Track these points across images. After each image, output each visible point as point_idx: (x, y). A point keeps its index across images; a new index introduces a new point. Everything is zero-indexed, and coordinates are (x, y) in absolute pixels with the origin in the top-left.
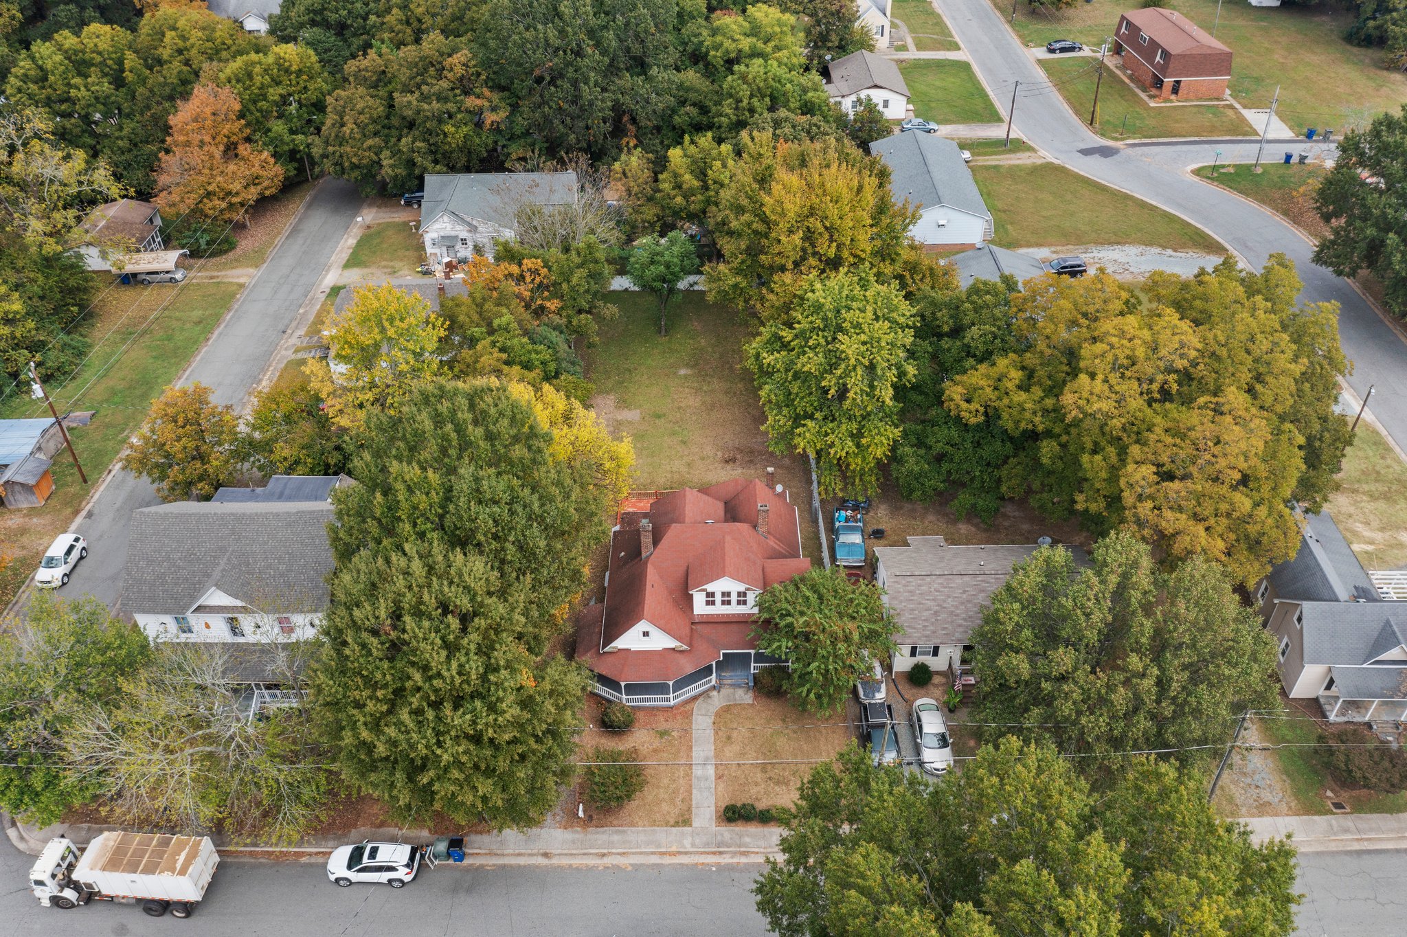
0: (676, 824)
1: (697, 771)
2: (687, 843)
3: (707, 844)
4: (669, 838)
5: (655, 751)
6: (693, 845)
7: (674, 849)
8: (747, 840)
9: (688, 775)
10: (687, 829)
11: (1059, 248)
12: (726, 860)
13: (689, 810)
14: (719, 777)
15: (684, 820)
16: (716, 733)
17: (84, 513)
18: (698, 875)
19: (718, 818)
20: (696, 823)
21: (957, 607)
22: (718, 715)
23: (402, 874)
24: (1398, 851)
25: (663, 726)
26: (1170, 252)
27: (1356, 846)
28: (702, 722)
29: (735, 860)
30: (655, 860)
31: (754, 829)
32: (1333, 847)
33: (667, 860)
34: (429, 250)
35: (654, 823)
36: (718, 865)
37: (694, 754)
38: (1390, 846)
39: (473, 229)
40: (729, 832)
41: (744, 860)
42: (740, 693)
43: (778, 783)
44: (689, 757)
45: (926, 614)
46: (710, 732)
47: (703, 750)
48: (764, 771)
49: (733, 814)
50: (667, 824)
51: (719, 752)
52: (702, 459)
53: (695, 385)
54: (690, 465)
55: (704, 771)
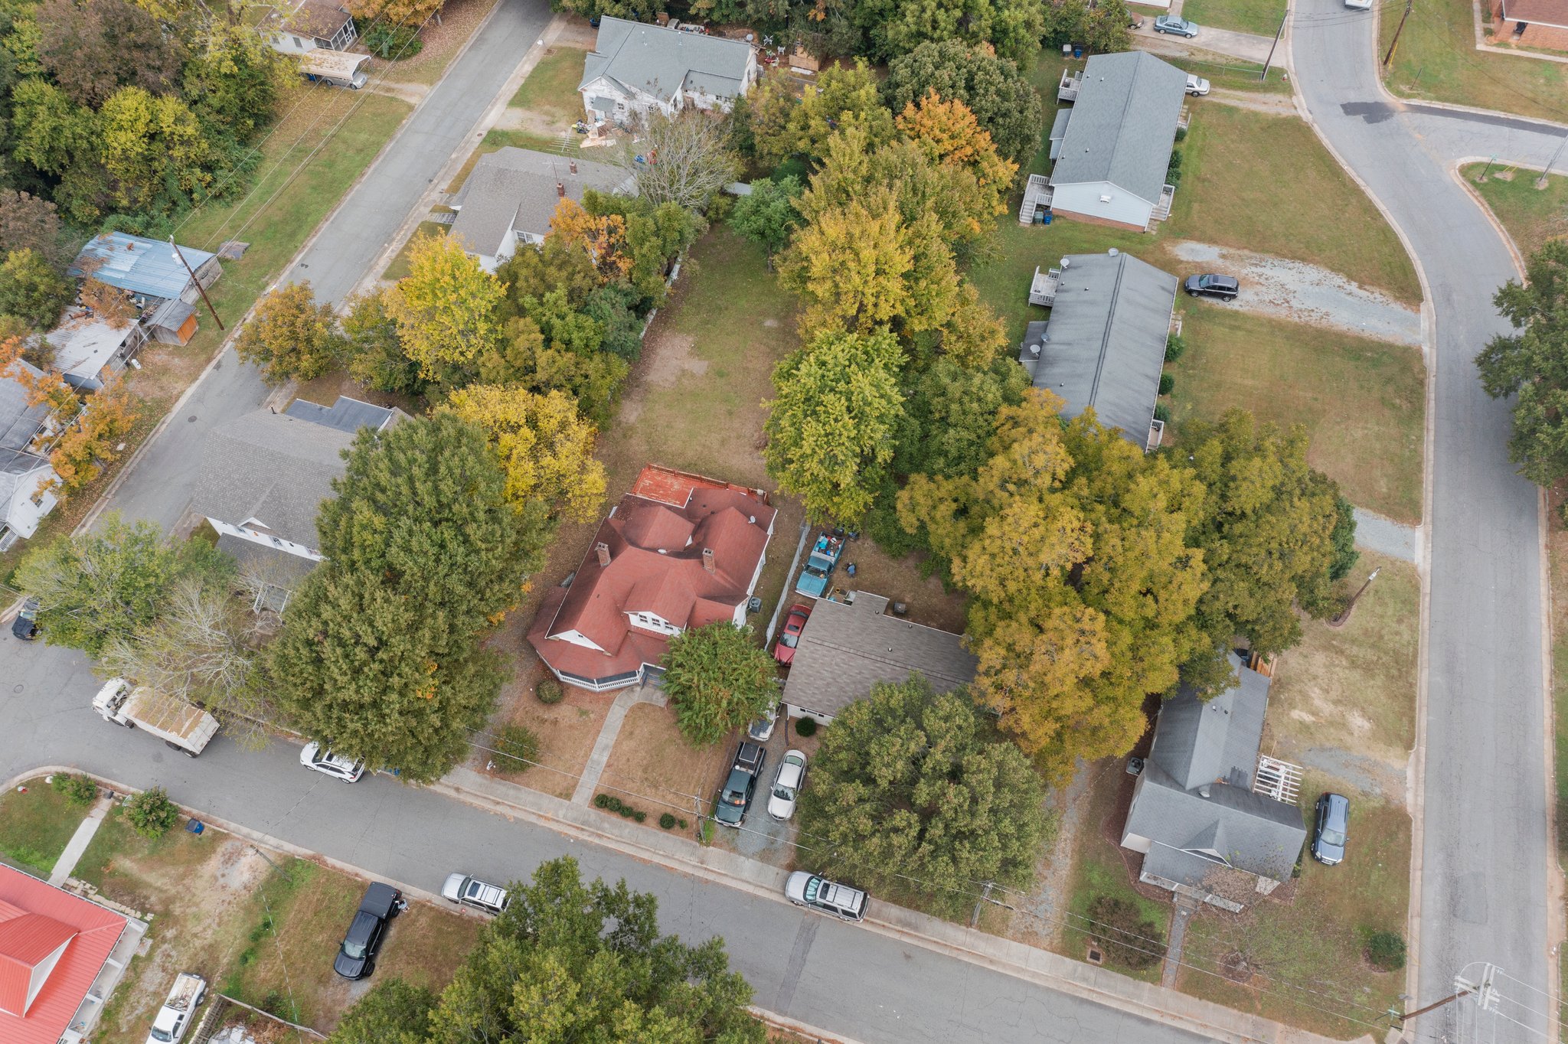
0: (560, 795)
1: (595, 755)
2: (561, 813)
3: (575, 820)
4: (551, 805)
5: (571, 727)
6: (565, 817)
7: (549, 815)
8: (606, 825)
9: (587, 756)
10: (566, 802)
11: (1232, 251)
12: (584, 836)
13: (574, 786)
14: (609, 765)
15: (567, 795)
16: (624, 726)
17: (214, 363)
18: (558, 842)
19: (592, 800)
20: (575, 799)
21: (848, 684)
22: (632, 710)
23: (347, 776)
24: (1117, 1011)
25: (587, 706)
26: (1353, 286)
27: (1085, 995)
28: (617, 715)
29: (590, 839)
30: (533, 819)
31: (615, 818)
32: (1065, 989)
33: (542, 823)
34: (588, 107)
35: (544, 789)
36: (576, 839)
37: (599, 739)
38: (1114, 1005)
39: (631, 96)
40: (595, 814)
41: (597, 841)
42: (659, 694)
43: (651, 785)
44: (594, 740)
45: (819, 682)
46: (619, 724)
47: (607, 738)
48: (645, 771)
49: (603, 802)
50: (553, 793)
51: (618, 743)
52: (738, 437)
53: (774, 343)
54: (723, 442)
55: (600, 756)
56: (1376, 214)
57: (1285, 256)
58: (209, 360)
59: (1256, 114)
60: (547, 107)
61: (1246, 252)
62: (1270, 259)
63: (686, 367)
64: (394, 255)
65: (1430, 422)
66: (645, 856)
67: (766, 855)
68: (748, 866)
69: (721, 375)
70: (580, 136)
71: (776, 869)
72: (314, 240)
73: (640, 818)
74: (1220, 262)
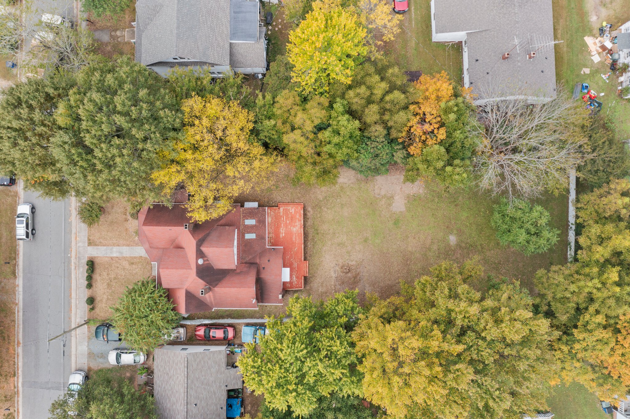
0: (89, 240)
1: (115, 249)
2: (80, 244)
3: (80, 253)
4: (83, 238)
5: (127, 229)
6: (79, 247)
7: (78, 239)
8: (81, 270)
9: (114, 245)
10: (87, 245)
12: (73, 260)
13: (96, 245)
14: (112, 258)
15: (90, 243)
16: (135, 258)
18: (67, 248)
19: (92, 258)
20: (90, 249)
21: (170, 385)
29: (73, 264)
30: (74, 231)
31: (85, 274)
33: (73, 236)
36: (71, 257)
37: (125, 247)
40: (85, 261)
41: (73, 268)
43: (108, 285)
44: (124, 245)
45: (167, 369)
46: (136, 255)
47: (127, 251)
48: (115, 278)
49: (91, 265)
50: (89, 236)
51: (125, 258)
52: (348, 252)
53: (435, 247)
54: (341, 245)
55: (115, 252)
63: (396, 198)
66: (73, 295)
67: (91, 355)
68: (84, 348)
69: (396, 222)
70: (597, 32)
71: (86, 362)
73: (90, 286)
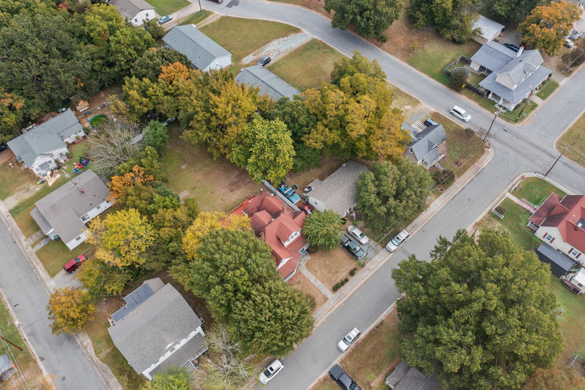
0: (325, 301)
1: (317, 285)
2: (332, 303)
3: (336, 300)
4: (327, 306)
5: (302, 288)
6: (334, 303)
7: (331, 308)
8: (343, 292)
9: (316, 288)
10: (329, 300)
11: (254, 53)
12: (343, 300)
13: (324, 296)
14: (323, 282)
15: (326, 299)
16: (311, 272)
17: (38, 360)
18: (341, 309)
19: (332, 292)
20: (329, 297)
22: (307, 267)
23: (282, 367)
24: (458, 193)
25: (297, 280)
26: (285, 38)
27: (451, 198)
28: (306, 272)
29: (345, 299)
30: (329, 313)
31: (342, 288)
32: (448, 201)
33: (332, 311)
34: (37, 173)
35: (320, 305)
36: (343, 303)
37: (311, 281)
38: (456, 193)
39: (51, 155)
40: (338, 293)
41: (347, 297)
42: (306, 257)
43: (337, 273)
44: (311, 283)
45: (338, 206)
46: (309, 273)
47: (312, 279)
48: (331, 273)
49: (335, 288)
50: (323, 303)
51: (317, 277)
52: (224, 195)
53: (193, 170)
54: (222, 199)
55: (318, 284)
56: (268, 22)
57: (265, 44)
58: (35, 362)
59: (213, 23)
60: (18, 188)
61: (257, 51)
62: (264, 47)
63: (182, 197)
64: (43, 269)
65: (336, 49)
66: (359, 285)
67: (376, 252)
68: (377, 258)
69: (194, 189)
71: (382, 251)
72: (4, 297)
73: (346, 280)
74: (255, 57)
